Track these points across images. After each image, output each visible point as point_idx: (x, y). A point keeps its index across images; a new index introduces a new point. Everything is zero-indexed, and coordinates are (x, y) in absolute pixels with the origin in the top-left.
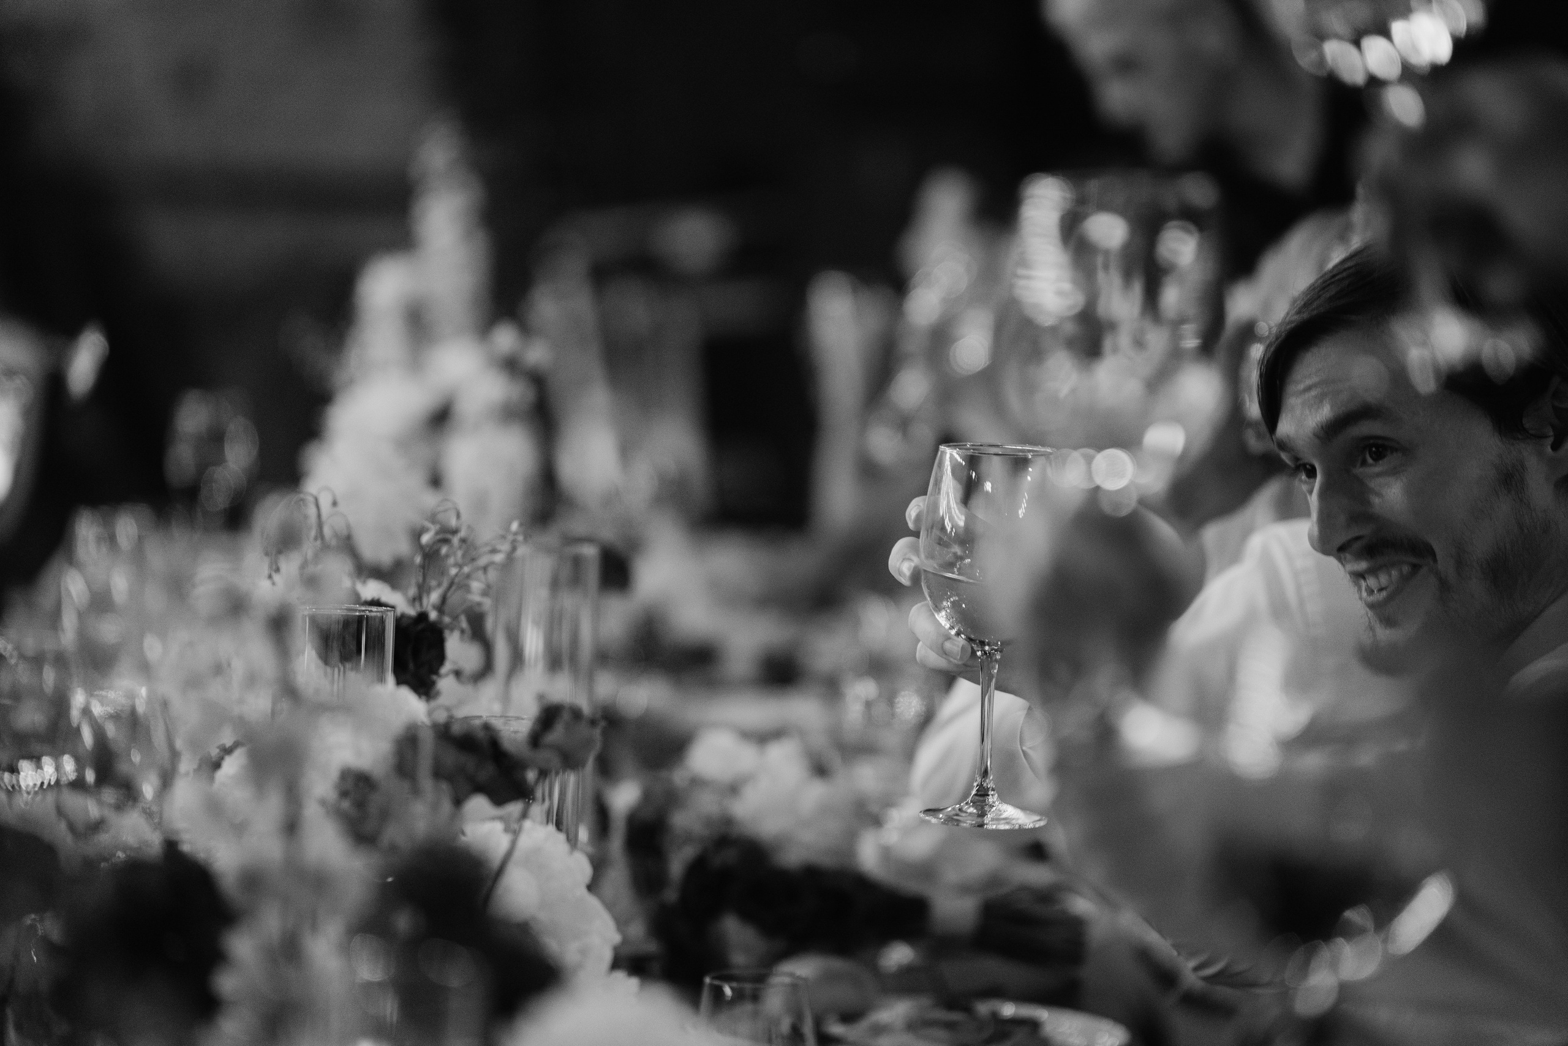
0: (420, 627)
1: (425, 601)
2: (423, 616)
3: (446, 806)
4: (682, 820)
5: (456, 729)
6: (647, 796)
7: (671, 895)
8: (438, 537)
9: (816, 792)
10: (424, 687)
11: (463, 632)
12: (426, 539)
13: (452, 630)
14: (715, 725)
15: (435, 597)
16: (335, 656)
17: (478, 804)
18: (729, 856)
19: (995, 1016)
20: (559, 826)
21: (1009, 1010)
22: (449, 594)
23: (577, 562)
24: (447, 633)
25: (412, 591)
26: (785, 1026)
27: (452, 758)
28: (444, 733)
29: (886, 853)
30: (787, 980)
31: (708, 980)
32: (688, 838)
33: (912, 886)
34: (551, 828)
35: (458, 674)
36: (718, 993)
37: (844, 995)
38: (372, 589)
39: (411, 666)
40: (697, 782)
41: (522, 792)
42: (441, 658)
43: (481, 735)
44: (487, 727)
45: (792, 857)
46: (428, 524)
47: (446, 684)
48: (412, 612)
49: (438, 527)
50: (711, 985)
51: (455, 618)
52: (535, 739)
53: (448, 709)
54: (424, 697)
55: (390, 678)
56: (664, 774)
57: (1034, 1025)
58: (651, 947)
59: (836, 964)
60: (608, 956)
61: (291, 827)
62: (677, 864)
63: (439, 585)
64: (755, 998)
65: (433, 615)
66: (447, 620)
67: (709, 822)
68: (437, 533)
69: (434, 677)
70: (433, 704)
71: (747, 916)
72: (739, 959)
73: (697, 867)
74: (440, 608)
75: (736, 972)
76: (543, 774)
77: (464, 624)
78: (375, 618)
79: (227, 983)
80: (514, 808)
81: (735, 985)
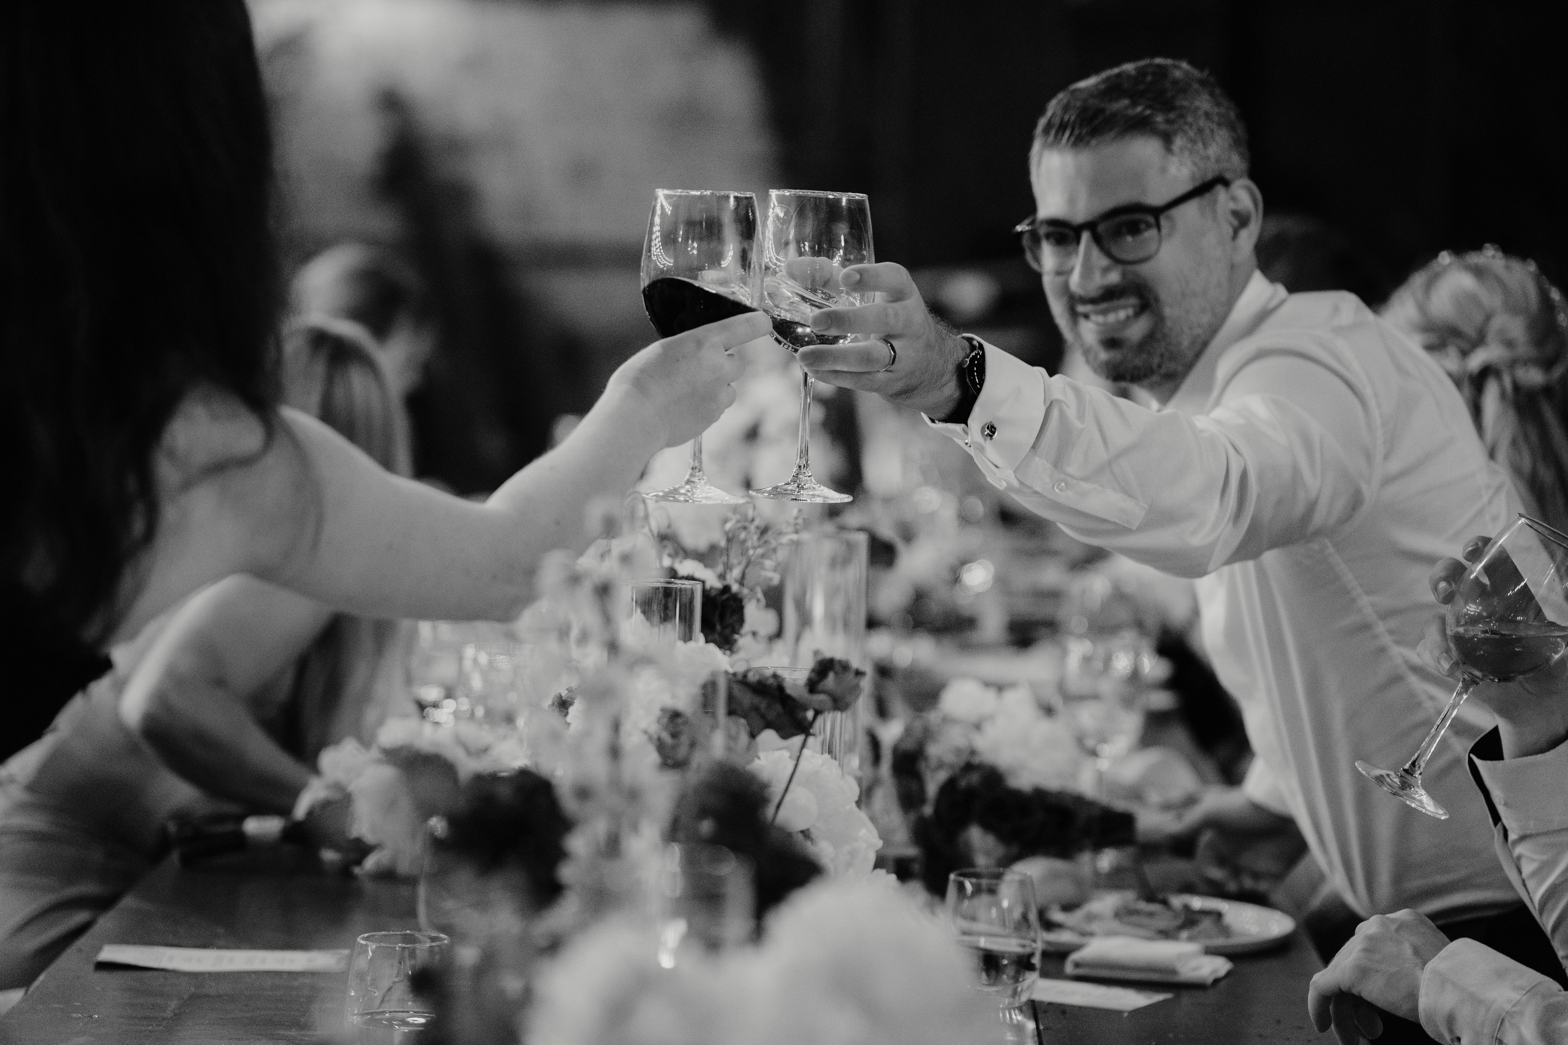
0: (725, 597)
1: (728, 577)
2: (727, 589)
3: (744, 738)
4: (934, 750)
5: (752, 678)
6: (908, 731)
7: (928, 810)
8: (739, 525)
9: (1044, 727)
10: (726, 642)
11: (758, 600)
12: (728, 526)
13: (750, 600)
14: (964, 676)
15: (736, 573)
16: (656, 618)
17: (769, 736)
18: (974, 778)
19: (1187, 908)
20: (830, 752)
21: (1197, 903)
22: (747, 571)
23: (850, 546)
24: (745, 602)
25: (720, 568)
26: (1017, 914)
27: (747, 699)
28: (742, 681)
29: (1100, 777)
30: (1017, 878)
31: (952, 876)
32: (941, 765)
33: (1120, 805)
34: (827, 756)
35: (754, 634)
36: (961, 887)
37: (1066, 890)
38: (686, 567)
39: (718, 627)
40: (946, 720)
41: (804, 728)
42: (741, 621)
43: (771, 681)
44: (775, 676)
45: (1023, 781)
46: (730, 515)
47: (743, 641)
48: (718, 585)
49: (738, 517)
50: (955, 881)
51: (752, 590)
52: (812, 686)
53: (747, 661)
54: (728, 652)
55: (701, 638)
56: (924, 714)
57: (1218, 916)
58: (912, 851)
59: (1058, 865)
60: (872, 858)
61: (615, 752)
62: (932, 786)
63: (739, 563)
64: (992, 891)
65: (735, 588)
66: (745, 591)
67: (958, 751)
68: (738, 521)
69: (736, 636)
70: (736, 657)
71: (988, 826)
72: (981, 861)
73: (949, 787)
74: (741, 582)
75: (978, 870)
76: (818, 713)
77: (760, 595)
78: (686, 589)
79: (567, 873)
80: (798, 740)
81: (974, 880)
